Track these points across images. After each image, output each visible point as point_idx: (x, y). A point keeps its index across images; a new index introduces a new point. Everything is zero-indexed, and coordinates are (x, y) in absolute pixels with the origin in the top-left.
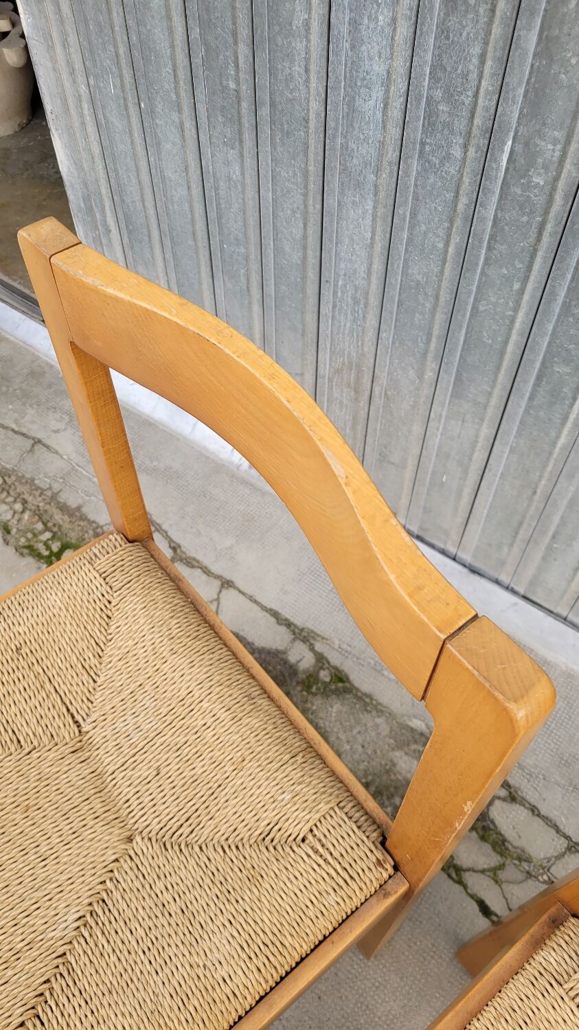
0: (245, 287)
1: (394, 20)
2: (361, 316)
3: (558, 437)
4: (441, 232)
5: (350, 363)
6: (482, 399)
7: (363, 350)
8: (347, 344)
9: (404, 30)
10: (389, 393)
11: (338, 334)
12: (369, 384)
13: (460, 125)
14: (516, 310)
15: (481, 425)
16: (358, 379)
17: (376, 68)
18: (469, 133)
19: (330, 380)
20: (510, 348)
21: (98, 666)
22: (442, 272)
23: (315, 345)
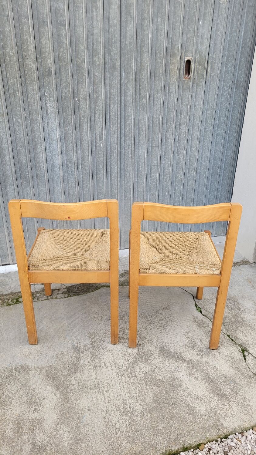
4: (74, 183)
9: (60, 157)
13: (73, 166)
14: (90, 190)
17: (57, 163)
22: (76, 191)
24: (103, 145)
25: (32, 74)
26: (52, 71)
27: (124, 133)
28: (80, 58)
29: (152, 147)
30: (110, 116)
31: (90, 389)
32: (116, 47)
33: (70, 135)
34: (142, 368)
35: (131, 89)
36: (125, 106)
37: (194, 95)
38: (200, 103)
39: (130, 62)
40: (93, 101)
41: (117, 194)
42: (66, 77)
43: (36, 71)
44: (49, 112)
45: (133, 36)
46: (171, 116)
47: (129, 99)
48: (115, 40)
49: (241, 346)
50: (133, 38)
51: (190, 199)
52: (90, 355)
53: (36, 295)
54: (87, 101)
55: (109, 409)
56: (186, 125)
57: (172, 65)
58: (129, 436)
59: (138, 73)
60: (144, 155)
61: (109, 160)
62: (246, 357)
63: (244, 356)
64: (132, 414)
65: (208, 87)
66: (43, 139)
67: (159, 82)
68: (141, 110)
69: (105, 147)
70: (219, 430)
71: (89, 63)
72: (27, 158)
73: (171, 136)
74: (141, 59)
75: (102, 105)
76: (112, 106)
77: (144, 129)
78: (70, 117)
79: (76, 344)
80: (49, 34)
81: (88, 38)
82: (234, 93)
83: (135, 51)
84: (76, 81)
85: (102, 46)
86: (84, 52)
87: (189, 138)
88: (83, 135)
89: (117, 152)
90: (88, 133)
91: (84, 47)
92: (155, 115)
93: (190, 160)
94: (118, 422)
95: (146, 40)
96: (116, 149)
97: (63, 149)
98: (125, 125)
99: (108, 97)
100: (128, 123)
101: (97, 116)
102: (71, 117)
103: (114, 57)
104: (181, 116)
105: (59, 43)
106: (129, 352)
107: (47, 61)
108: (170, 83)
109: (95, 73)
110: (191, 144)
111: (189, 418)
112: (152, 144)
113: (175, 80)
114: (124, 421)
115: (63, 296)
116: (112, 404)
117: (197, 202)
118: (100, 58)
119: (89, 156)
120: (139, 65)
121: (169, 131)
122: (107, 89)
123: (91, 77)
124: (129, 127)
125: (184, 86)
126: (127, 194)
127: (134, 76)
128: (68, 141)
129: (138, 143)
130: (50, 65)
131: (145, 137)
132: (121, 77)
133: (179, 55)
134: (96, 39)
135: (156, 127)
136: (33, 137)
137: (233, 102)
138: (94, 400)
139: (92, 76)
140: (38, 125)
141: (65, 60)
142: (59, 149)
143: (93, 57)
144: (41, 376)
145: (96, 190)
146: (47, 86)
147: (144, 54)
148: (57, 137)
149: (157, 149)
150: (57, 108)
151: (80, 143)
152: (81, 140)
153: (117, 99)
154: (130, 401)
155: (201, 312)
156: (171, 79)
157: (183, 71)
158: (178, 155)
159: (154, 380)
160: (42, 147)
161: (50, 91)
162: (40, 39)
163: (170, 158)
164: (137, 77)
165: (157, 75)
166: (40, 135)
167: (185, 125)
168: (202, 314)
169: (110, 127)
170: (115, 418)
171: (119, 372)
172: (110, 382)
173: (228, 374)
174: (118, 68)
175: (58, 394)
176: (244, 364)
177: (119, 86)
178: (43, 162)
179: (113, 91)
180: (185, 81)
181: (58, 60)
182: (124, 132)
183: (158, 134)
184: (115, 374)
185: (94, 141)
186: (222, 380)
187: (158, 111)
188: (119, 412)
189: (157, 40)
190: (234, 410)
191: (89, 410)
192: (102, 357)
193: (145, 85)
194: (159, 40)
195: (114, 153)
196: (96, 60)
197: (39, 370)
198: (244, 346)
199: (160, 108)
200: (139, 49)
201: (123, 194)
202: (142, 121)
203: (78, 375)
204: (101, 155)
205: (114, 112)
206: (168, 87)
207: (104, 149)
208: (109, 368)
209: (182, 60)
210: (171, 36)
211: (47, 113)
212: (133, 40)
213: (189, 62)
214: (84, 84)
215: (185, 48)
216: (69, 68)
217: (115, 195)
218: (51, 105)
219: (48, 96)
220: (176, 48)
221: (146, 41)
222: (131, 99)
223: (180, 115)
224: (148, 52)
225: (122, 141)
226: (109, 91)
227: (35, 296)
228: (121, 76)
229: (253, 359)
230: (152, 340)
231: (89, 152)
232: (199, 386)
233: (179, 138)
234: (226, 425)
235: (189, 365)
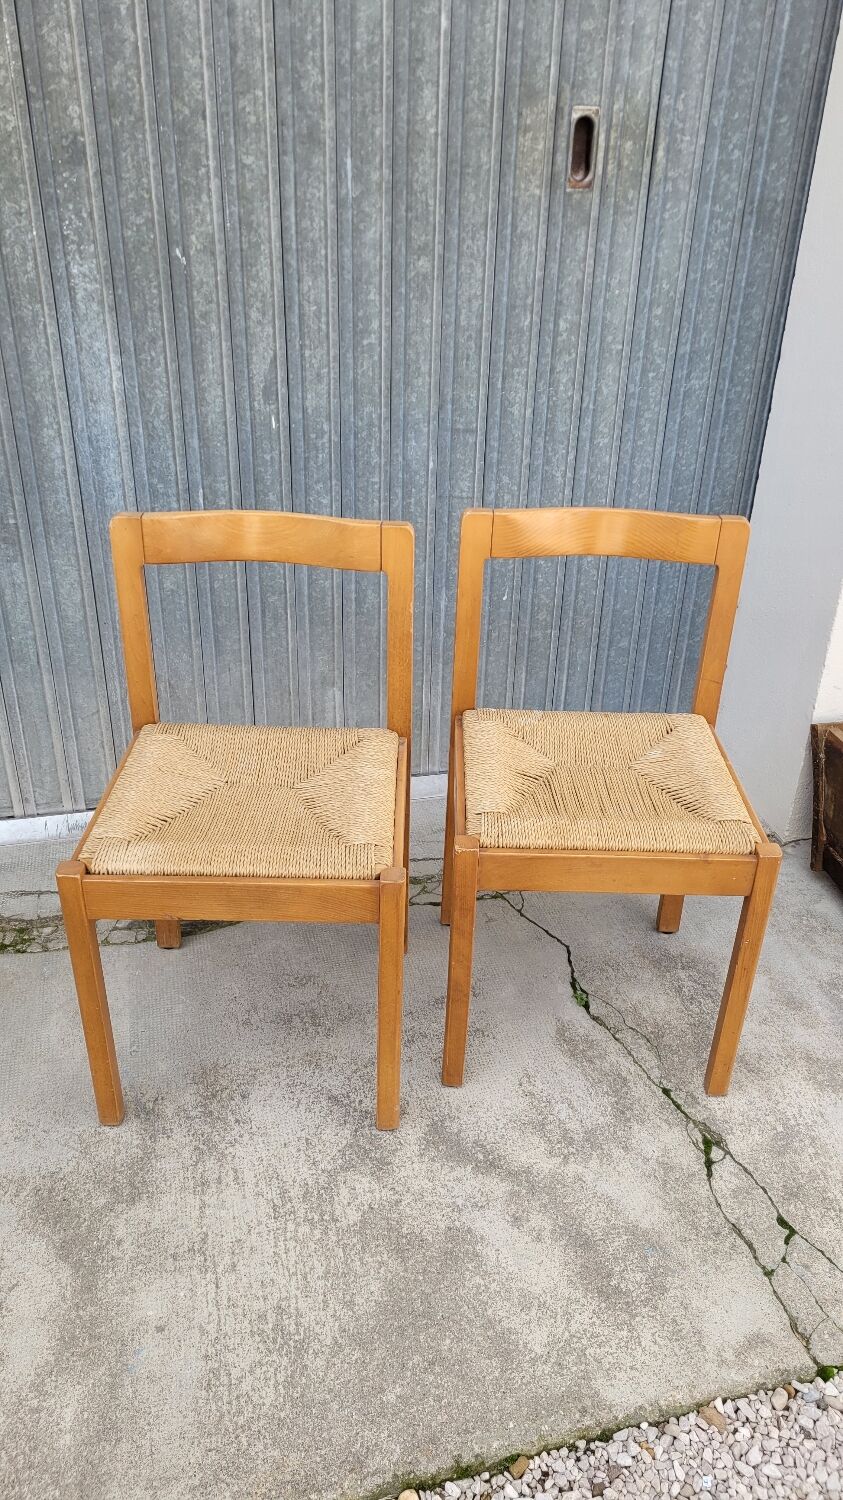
0: (36, 664)
1: (120, 453)
9: (125, 457)
10: (172, 682)
14: (235, 577)
15: (240, 667)
17: (114, 479)
18: (178, 494)
22: (185, 577)
23: (103, 678)
24: (278, 421)
25: (11, 154)
26: (84, 146)
27: (355, 379)
28: (186, 99)
29: (454, 431)
30: (301, 317)
31: (174, 1257)
32: (318, 63)
33: (157, 382)
34: (361, 1190)
35: (376, 219)
36: (356, 281)
37: (604, 247)
38: (626, 278)
39: (370, 119)
40: (238, 262)
41: (330, 593)
42: (138, 168)
43: (28, 144)
44: (79, 297)
45: (381, 21)
46: (522, 325)
47: (368, 255)
48: (313, 37)
49: (703, 1127)
50: (382, 30)
51: (587, 616)
52: (191, 1141)
53: (40, 930)
54: (215, 259)
55: (227, 1329)
56: (574, 355)
57: (524, 136)
58: (281, 1423)
59: (401, 160)
60: (425, 458)
61: (303, 473)
62: (713, 1167)
63: (709, 1163)
64: (301, 1349)
65: (657, 220)
66: (61, 394)
67: (477, 196)
68: (414, 297)
69: (285, 428)
70: (584, 1411)
71: (219, 116)
72: (6, 458)
73: (521, 394)
74: (412, 110)
75: (272, 276)
76: (308, 282)
77: (424, 368)
78: (157, 314)
79: (151, 1105)
80: (68, 7)
81: (213, 27)
82: (750, 244)
83: (388, 78)
84: (172, 183)
85: (266, 56)
86: (203, 79)
87: (584, 405)
88: (205, 384)
89: (327, 445)
90: (223, 374)
91: (201, 57)
92: (462, 317)
93: (589, 482)
94: (251, 1372)
95: (428, 38)
96: (326, 436)
97: (134, 429)
98: (355, 349)
99: (294, 246)
100: (365, 342)
101: (254, 315)
102: (162, 315)
103: (311, 100)
104: (556, 324)
105: (108, 42)
106: (324, 1137)
107: (66, 109)
108: (517, 203)
109: (244, 157)
110: (593, 424)
111: (491, 1368)
112: (454, 422)
113: (537, 192)
114: (272, 1370)
115: (130, 936)
116: (239, 1311)
117: (612, 627)
118: (261, 101)
119: (230, 458)
120: (404, 133)
121: (513, 375)
122: (288, 219)
123: (229, 172)
124: (371, 357)
125: (569, 215)
126: (366, 596)
127: (386, 172)
128: (150, 404)
129: (404, 416)
130: (76, 122)
131: (426, 395)
132: (341, 175)
133: (552, 98)
134: (244, 29)
135: (467, 359)
136: (25, 386)
137: (745, 276)
138: (182, 1294)
139: (234, 167)
140: (43, 341)
141: (131, 108)
142: (122, 432)
143: (236, 96)
144: (14, 1210)
145: (257, 578)
146: (70, 201)
147: (422, 90)
148: (111, 385)
149: (470, 440)
150: (107, 281)
151: (194, 412)
152: (200, 400)
153: (326, 254)
154: (302, 1305)
155: (587, 1006)
156: (523, 186)
157: (564, 159)
158: (547, 462)
159: (394, 1235)
160: (58, 423)
161: (81, 219)
162: (38, 26)
163: (516, 474)
164: (397, 175)
165: (470, 171)
166: (51, 377)
167: (570, 354)
168: (589, 1012)
169: (302, 356)
170: (243, 1357)
171: (278, 1202)
172: (243, 1237)
173: (645, 1224)
174: (328, 141)
175: (66, 1273)
176: (704, 1191)
177: (331, 207)
178: (66, 474)
179: (312, 225)
180: (571, 194)
181: (106, 105)
182: (351, 377)
183: (475, 386)
184: (265, 1209)
185: (248, 407)
186: (619, 1243)
187: (476, 304)
188: (258, 1339)
189: (468, 38)
190: (643, 1344)
191: (160, 1329)
192: (231, 1149)
193: (427, 205)
194: (478, 40)
195: (317, 451)
196: (244, 108)
197: (12, 1189)
198: (713, 1128)
199: (483, 291)
200: (403, 70)
201: (353, 596)
202: (416, 338)
203: (141, 1210)
204: (272, 458)
205: (316, 303)
206: (510, 217)
207: (283, 434)
208: (249, 1189)
209: (562, 118)
210: (520, 25)
211: (73, 299)
212: (382, 35)
213: (586, 125)
214: (205, 198)
215: (572, 71)
216: (148, 137)
217: (323, 598)
218: (85, 271)
219: (75, 238)
220: (541, 69)
221: (427, 43)
222: (375, 259)
223: (552, 319)
224: (438, 82)
225: (347, 407)
226: (296, 223)
227: (35, 933)
228: (338, 169)
229: (736, 1175)
230: (408, 1098)
231: (227, 444)
232: (539, 1261)
233: (551, 403)
234: (611, 1396)
235: (517, 1188)
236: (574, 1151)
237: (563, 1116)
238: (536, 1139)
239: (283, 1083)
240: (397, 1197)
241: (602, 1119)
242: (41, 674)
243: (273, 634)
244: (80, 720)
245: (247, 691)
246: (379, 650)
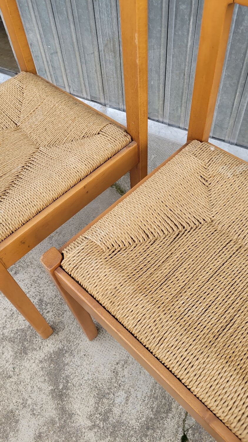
2: (110, 12)
3: (187, 42)
5: (110, 38)
6: (158, 35)
7: (113, 30)
8: (107, 29)
11: (103, 25)
12: (118, 47)
15: (160, 48)
16: (114, 45)
19: (104, 51)
20: (164, 5)
21: (21, 107)
23: (96, 36)
235: (57, 419)
236: (102, 426)
237: (118, 400)
238: (92, 401)
239: (33, 278)
240: (11, 373)
241: (134, 421)
242: (69, 24)
243: (180, 33)
244: (86, 55)
245: (162, 65)
246: (243, 64)
